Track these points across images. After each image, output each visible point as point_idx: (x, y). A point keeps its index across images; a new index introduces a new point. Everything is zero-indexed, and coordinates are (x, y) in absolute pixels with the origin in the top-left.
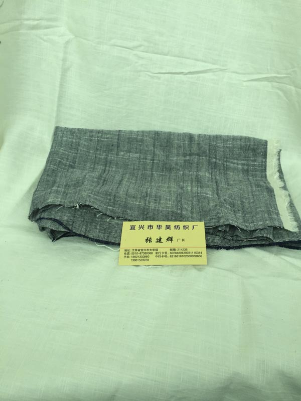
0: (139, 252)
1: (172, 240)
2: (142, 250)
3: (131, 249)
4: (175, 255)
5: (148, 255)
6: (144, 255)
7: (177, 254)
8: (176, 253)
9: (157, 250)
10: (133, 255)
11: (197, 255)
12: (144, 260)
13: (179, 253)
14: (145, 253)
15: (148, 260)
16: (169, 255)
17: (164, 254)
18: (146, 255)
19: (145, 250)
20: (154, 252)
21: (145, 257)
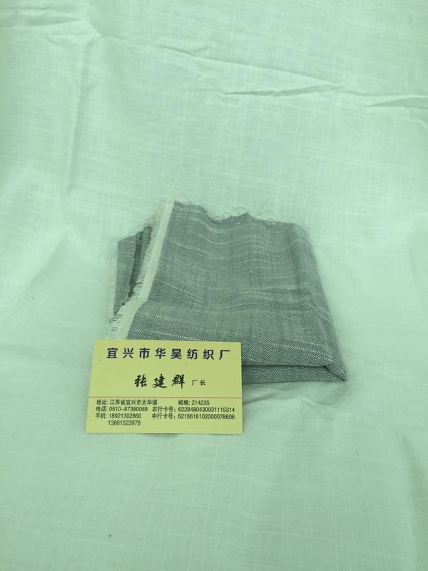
0: (123, 406)
1: (182, 382)
2: (128, 402)
3: (108, 400)
4: (187, 413)
5: (139, 412)
6: (133, 412)
7: (191, 412)
8: (188, 409)
9: (155, 402)
10: (112, 412)
11: (226, 413)
12: (132, 423)
13: (195, 409)
14: (134, 409)
15: (139, 423)
16: (176, 413)
17: (168, 412)
18: (136, 412)
19: (134, 402)
20: (150, 407)
21: (135, 416)
